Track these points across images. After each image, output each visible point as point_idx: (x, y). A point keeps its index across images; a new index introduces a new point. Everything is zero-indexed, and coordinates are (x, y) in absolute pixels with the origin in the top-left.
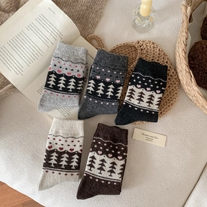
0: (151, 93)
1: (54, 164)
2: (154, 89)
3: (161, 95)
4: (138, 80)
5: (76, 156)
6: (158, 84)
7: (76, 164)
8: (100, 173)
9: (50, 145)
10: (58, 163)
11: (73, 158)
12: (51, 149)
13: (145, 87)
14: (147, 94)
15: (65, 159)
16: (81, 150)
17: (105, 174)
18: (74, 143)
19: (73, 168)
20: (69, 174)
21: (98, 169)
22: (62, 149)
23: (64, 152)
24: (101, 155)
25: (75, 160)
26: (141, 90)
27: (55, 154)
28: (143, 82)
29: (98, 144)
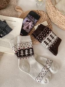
1: (23, 55)
5: (31, 50)
7: (32, 53)
8: (51, 42)
9: (19, 48)
10: (24, 54)
11: (30, 51)
12: (20, 49)
15: (26, 52)
16: (32, 47)
17: (53, 41)
18: (28, 45)
19: (31, 54)
20: (30, 57)
21: (50, 42)
22: (24, 48)
23: (26, 49)
24: (45, 38)
25: (31, 51)
27: (22, 51)
29: (41, 37)
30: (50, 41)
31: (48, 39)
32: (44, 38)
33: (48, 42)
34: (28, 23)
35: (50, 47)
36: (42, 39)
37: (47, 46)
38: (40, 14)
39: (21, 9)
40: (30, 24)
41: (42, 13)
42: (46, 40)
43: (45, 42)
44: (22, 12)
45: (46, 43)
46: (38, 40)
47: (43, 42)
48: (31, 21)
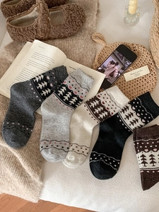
0: (138, 118)
2: (142, 117)
3: (143, 124)
4: (136, 104)
6: (147, 117)
8: (154, 166)
13: (137, 112)
14: (135, 117)
17: (158, 165)
24: (148, 152)
26: (133, 112)
28: (138, 108)
29: (142, 145)
30: (153, 162)
31: (151, 156)
32: (147, 150)
33: (148, 161)
34: (113, 66)
35: (145, 171)
36: (143, 149)
37: (142, 166)
38: (136, 52)
39: (102, 39)
40: (118, 68)
41: (141, 50)
42: (147, 155)
43: (143, 156)
44: (104, 45)
45: (143, 159)
46: (136, 146)
47: (140, 154)
48: (120, 63)
